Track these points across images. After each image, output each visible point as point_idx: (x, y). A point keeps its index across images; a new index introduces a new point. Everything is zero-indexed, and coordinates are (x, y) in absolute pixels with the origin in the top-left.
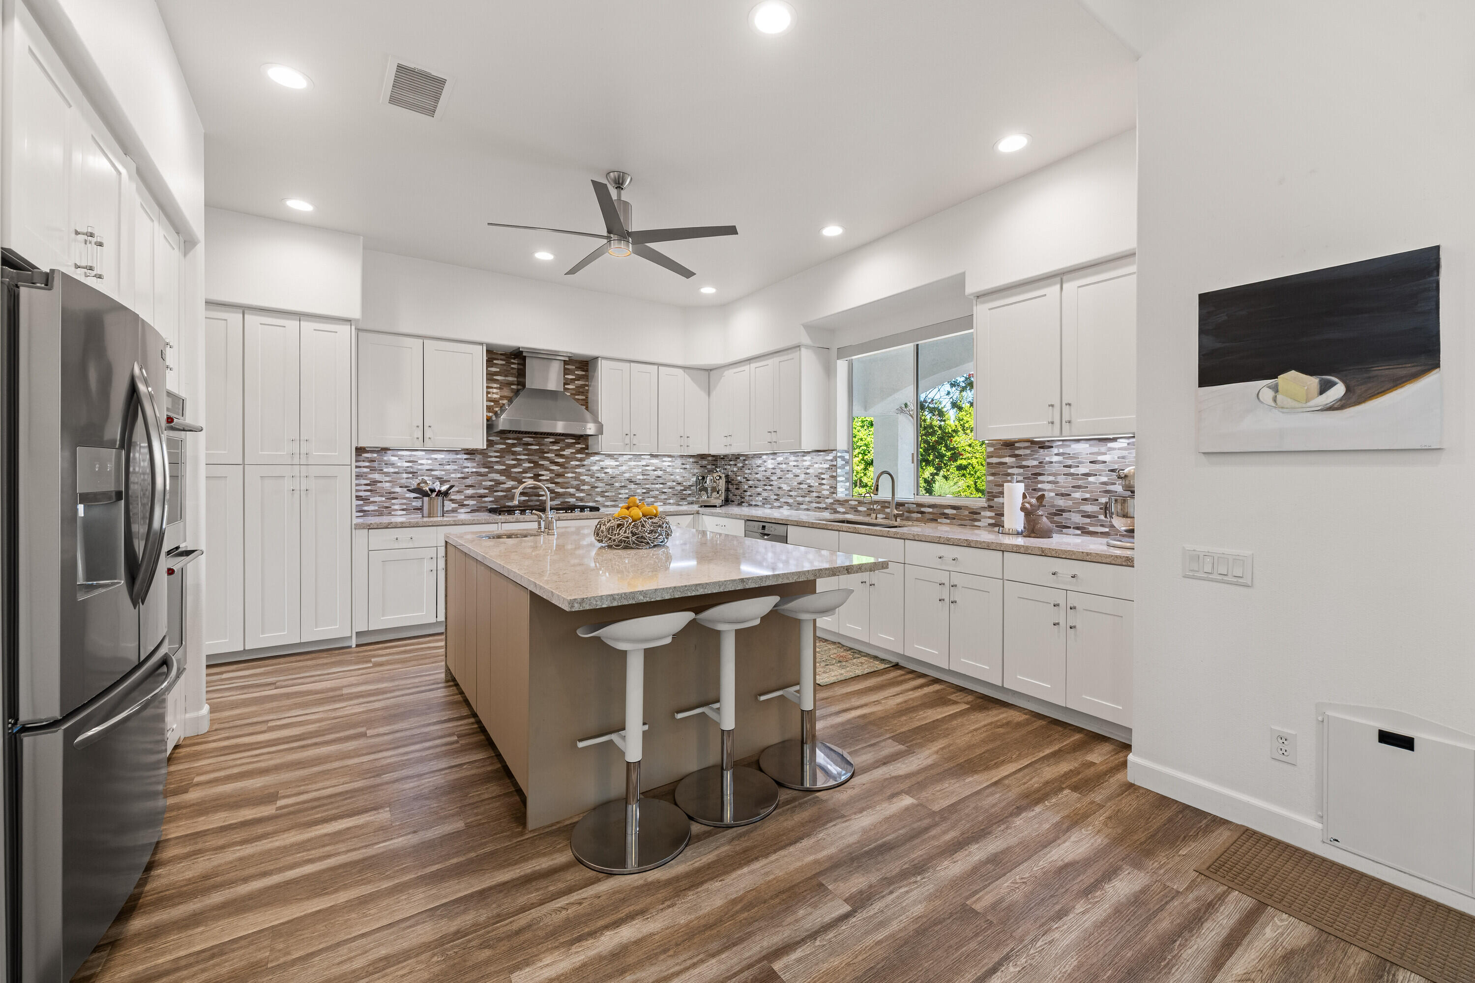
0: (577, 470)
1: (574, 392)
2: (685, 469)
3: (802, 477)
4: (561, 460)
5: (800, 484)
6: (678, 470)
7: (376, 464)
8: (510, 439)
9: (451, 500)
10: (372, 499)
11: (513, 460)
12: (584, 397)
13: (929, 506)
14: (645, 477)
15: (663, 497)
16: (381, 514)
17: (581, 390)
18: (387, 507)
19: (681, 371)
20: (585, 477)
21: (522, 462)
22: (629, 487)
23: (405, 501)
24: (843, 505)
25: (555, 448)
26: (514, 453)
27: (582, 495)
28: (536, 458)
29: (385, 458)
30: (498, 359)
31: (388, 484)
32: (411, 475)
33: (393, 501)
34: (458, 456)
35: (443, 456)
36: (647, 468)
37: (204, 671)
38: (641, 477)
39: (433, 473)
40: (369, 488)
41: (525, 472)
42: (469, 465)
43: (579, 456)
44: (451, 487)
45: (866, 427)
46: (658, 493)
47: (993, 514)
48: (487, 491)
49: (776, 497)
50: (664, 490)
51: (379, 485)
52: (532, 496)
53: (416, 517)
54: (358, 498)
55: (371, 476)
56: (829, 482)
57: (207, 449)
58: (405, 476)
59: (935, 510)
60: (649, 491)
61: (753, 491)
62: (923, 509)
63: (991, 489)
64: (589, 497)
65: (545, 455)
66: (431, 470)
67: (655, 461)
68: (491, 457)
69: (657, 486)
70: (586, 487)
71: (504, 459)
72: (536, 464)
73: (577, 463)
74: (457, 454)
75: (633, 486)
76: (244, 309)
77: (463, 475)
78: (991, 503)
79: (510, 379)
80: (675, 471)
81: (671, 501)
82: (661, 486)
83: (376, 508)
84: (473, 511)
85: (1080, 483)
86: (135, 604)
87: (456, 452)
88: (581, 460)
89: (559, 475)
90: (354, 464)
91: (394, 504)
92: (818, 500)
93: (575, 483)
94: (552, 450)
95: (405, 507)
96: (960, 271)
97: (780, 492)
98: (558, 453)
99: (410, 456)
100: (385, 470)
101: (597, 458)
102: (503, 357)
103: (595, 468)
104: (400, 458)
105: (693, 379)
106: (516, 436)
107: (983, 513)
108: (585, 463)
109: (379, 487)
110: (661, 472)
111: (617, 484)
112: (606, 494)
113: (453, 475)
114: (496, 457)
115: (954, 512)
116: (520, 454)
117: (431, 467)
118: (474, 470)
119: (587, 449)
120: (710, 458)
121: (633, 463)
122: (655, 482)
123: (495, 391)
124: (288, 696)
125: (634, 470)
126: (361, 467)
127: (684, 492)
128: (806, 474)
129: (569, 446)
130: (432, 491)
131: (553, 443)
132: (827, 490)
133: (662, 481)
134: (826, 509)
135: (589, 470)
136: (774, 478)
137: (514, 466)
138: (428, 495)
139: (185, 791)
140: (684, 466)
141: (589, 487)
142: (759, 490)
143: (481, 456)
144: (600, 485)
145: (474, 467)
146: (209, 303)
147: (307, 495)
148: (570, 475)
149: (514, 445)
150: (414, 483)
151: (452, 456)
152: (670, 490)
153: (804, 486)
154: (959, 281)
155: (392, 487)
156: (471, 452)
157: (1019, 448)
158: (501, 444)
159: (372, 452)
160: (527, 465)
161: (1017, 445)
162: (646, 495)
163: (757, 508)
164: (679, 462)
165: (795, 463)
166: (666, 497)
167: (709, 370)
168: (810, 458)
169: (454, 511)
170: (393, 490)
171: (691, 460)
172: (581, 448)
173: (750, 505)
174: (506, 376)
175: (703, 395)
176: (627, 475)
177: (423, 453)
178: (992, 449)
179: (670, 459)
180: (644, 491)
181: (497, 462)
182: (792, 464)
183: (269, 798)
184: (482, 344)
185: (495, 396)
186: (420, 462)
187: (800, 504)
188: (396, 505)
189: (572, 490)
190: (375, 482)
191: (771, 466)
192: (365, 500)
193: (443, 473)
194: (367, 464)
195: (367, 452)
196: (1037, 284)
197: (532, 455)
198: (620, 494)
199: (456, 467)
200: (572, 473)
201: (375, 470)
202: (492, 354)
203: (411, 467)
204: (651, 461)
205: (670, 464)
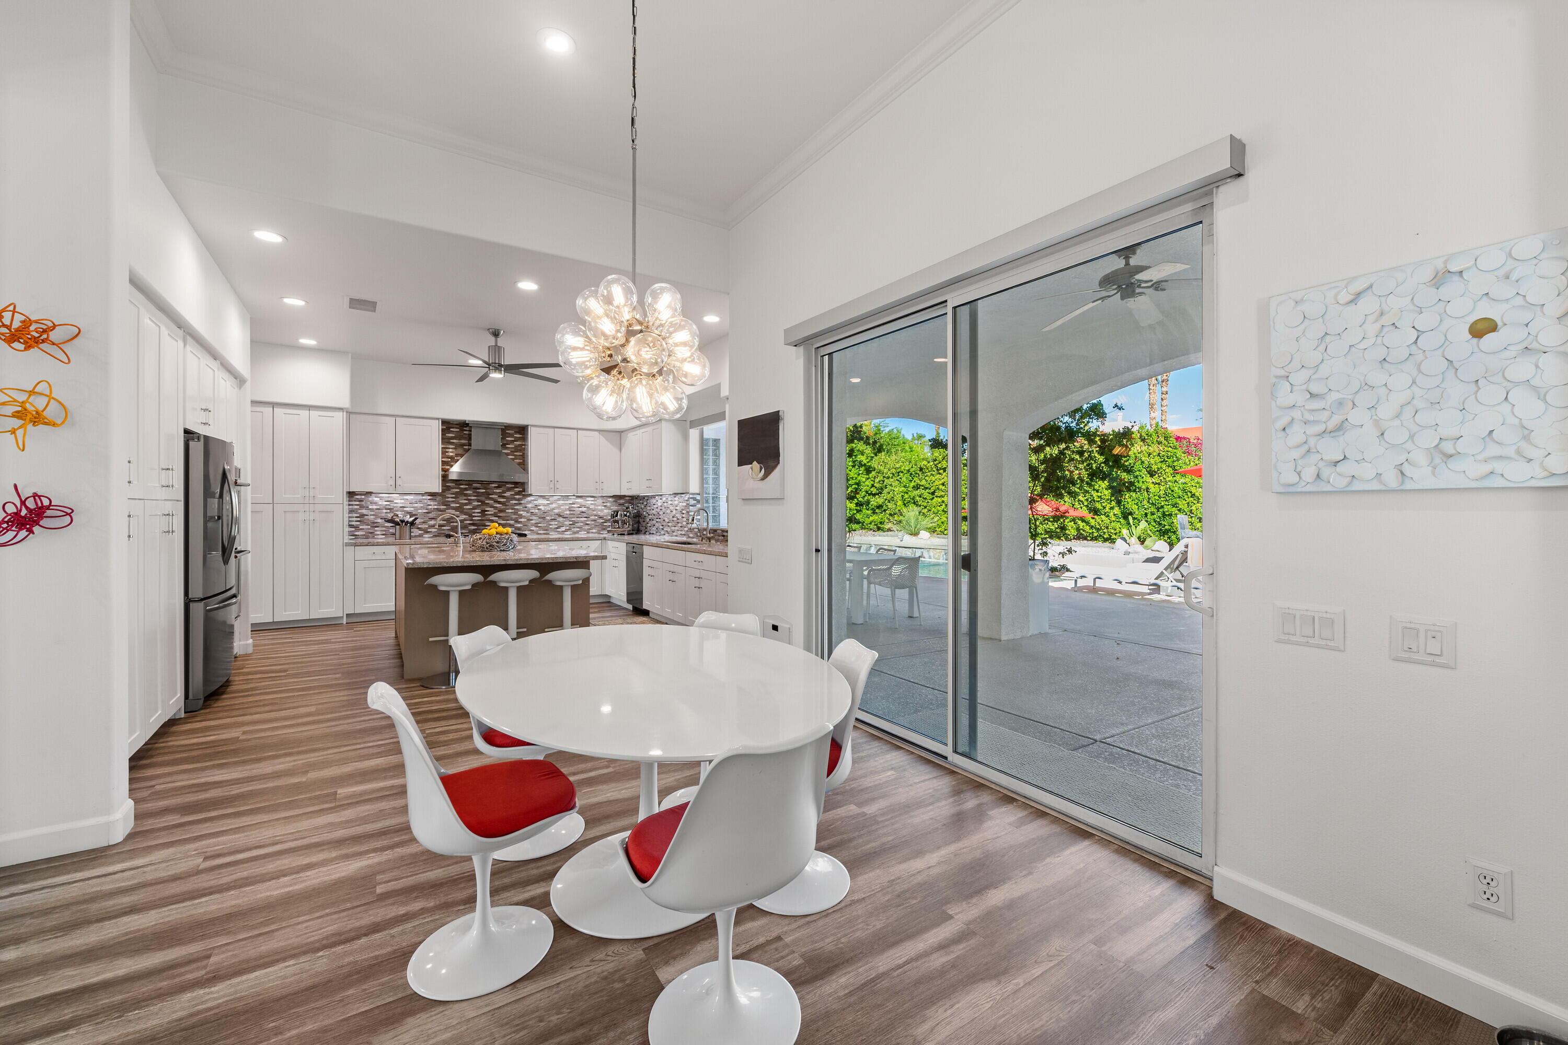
0: (516, 507)
1: (513, 450)
2: (605, 506)
3: (674, 512)
4: (502, 500)
5: (673, 517)
6: (599, 507)
7: (363, 503)
8: (463, 485)
9: (418, 528)
10: (361, 527)
11: (465, 500)
12: (521, 454)
14: (572, 512)
15: (587, 527)
16: (367, 537)
17: (519, 448)
18: (371, 533)
19: (596, 433)
20: (522, 513)
21: (472, 501)
22: (558, 520)
23: (384, 529)
24: (692, 532)
25: (498, 491)
26: (466, 495)
27: (519, 525)
28: (483, 498)
29: (370, 499)
30: (453, 428)
31: (372, 517)
32: (389, 511)
33: (376, 529)
34: (424, 497)
35: (412, 497)
36: (573, 506)
37: (250, 633)
38: (568, 512)
39: (405, 509)
40: (359, 519)
41: (474, 508)
42: (432, 503)
43: (517, 497)
44: (416, 519)
45: (857, 467)
46: (582, 524)
48: (445, 522)
49: (662, 527)
50: (588, 523)
51: (366, 517)
52: (480, 526)
53: (391, 539)
54: (351, 526)
55: (360, 511)
57: (252, 494)
58: (385, 511)
60: (574, 523)
61: (651, 522)
64: (526, 527)
65: (491, 496)
66: (404, 507)
67: (579, 500)
68: (448, 498)
69: (581, 519)
70: (522, 520)
71: (458, 499)
72: (483, 503)
73: (516, 502)
74: (423, 496)
75: (561, 519)
76: (274, 405)
77: (427, 511)
79: (463, 441)
80: (596, 507)
81: (594, 531)
82: (586, 519)
83: (364, 533)
84: (435, 536)
86: (224, 564)
87: (423, 495)
88: (519, 500)
89: (501, 511)
90: (346, 503)
91: (376, 531)
93: (514, 517)
94: (494, 492)
95: (384, 533)
97: (664, 524)
98: (500, 494)
99: (388, 497)
100: (370, 507)
101: (529, 499)
102: (458, 426)
103: (529, 506)
104: (381, 498)
105: (607, 440)
106: (467, 483)
108: (522, 502)
109: (366, 519)
110: (585, 509)
111: (548, 518)
112: (539, 525)
113: (420, 511)
114: (452, 498)
116: (470, 496)
117: (403, 505)
118: (436, 507)
119: (524, 491)
120: (627, 498)
121: (561, 502)
122: (580, 516)
123: (450, 450)
124: (298, 642)
125: (562, 507)
126: (352, 505)
127: (605, 524)
128: (676, 510)
129: (509, 489)
130: (402, 521)
131: (497, 488)
133: (586, 516)
134: (685, 535)
135: (526, 507)
136: (661, 513)
137: (466, 504)
138: (399, 525)
139: (242, 669)
140: (605, 504)
141: (526, 520)
142: (654, 522)
143: (440, 497)
144: (534, 518)
145: (435, 505)
146: (254, 403)
147: (314, 523)
148: (510, 511)
149: (466, 489)
150: (390, 516)
151: (420, 497)
152: (593, 522)
153: (675, 519)
155: (375, 519)
156: (433, 495)
158: (456, 488)
159: (361, 495)
160: (476, 503)
162: (572, 526)
163: (653, 535)
164: (600, 501)
165: (671, 502)
166: (589, 527)
167: (621, 432)
168: (677, 499)
169: (420, 536)
170: (376, 521)
171: (610, 499)
172: (519, 491)
173: (650, 533)
174: (460, 440)
175: (617, 451)
176: (556, 511)
177: (398, 495)
179: (593, 499)
180: (571, 523)
181: (453, 501)
182: (670, 502)
183: (285, 671)
184: (438, 419)
185: (451, 454)
186: (395, 501)
188: (378, 531)
189: (512, 522)
190: (363, 516)
191: (660, 504)
192: (356, 527)
193: (412, 509)
194: (358, 503)
195: (358, 495)
197: (480, 496)
198: (550, 525)
199: (422, 505)
200: (512, 509)
201: (364, 507)
202: (447, 425)
203: (389, 505)
204: (577, 500)
205: (593, 502)
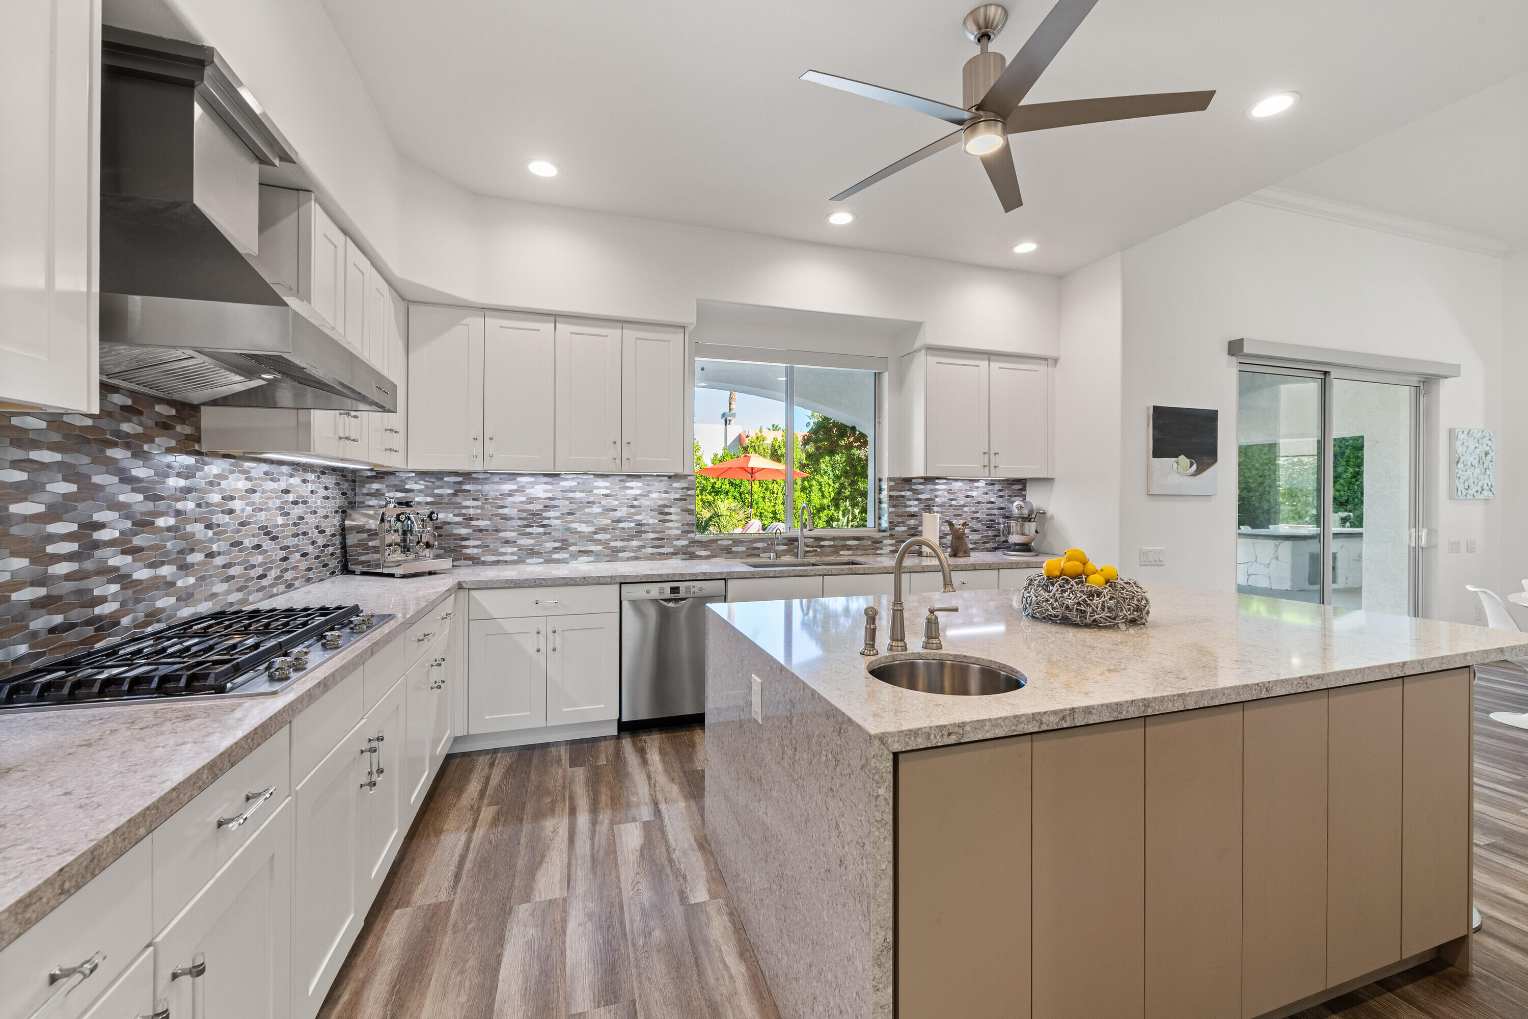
0: (179, 505)
3: (621, 513)
5: (618, 521)
13: (829, 540)
20: (195, 529)
24: (706, 546)
27: (189, 584)
28: (82, 460)
43: (182, 460)
47: (894, 542)
49: (557, 545)
56: (679, 518)
59: (837, 543)
62: (822, 543)
63: (892, 519)
70: (197, 561)
72: (88, 491)
73: (179, 483)
78: (893, 532)
85: (959, 512)
88: (187, 474)
92: (658, 543)
93: (175, 546)
96: (919, 320)
103: (216, 499)
107: (885, 542)
108: (196, 483)
115: (856, 542)
119: (198, 440)
128: (632, 506)
129: (158, 427)
132: (677, 528)
134: (674, 554)
135: (204, 507)
136: (551, 514)
141: (205, 561)
148: (164, 521)
153: (626, 525)
154: (916, 327)
157: (915, 484)
160: (58, 485)
161: (913, 481)
165: (606, 491)
167: (408, 302)
168: (640, 484)
172: (186, 436)
178: (893, 484)
182: (599, 491)
187: (616, 551)
191: (542, 495)
196: (973, 355)
200: (169, 513)
